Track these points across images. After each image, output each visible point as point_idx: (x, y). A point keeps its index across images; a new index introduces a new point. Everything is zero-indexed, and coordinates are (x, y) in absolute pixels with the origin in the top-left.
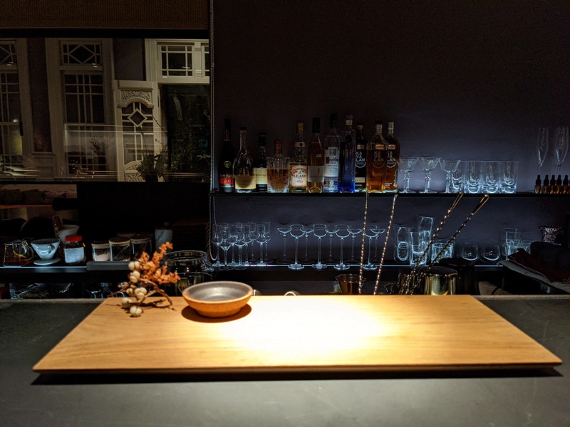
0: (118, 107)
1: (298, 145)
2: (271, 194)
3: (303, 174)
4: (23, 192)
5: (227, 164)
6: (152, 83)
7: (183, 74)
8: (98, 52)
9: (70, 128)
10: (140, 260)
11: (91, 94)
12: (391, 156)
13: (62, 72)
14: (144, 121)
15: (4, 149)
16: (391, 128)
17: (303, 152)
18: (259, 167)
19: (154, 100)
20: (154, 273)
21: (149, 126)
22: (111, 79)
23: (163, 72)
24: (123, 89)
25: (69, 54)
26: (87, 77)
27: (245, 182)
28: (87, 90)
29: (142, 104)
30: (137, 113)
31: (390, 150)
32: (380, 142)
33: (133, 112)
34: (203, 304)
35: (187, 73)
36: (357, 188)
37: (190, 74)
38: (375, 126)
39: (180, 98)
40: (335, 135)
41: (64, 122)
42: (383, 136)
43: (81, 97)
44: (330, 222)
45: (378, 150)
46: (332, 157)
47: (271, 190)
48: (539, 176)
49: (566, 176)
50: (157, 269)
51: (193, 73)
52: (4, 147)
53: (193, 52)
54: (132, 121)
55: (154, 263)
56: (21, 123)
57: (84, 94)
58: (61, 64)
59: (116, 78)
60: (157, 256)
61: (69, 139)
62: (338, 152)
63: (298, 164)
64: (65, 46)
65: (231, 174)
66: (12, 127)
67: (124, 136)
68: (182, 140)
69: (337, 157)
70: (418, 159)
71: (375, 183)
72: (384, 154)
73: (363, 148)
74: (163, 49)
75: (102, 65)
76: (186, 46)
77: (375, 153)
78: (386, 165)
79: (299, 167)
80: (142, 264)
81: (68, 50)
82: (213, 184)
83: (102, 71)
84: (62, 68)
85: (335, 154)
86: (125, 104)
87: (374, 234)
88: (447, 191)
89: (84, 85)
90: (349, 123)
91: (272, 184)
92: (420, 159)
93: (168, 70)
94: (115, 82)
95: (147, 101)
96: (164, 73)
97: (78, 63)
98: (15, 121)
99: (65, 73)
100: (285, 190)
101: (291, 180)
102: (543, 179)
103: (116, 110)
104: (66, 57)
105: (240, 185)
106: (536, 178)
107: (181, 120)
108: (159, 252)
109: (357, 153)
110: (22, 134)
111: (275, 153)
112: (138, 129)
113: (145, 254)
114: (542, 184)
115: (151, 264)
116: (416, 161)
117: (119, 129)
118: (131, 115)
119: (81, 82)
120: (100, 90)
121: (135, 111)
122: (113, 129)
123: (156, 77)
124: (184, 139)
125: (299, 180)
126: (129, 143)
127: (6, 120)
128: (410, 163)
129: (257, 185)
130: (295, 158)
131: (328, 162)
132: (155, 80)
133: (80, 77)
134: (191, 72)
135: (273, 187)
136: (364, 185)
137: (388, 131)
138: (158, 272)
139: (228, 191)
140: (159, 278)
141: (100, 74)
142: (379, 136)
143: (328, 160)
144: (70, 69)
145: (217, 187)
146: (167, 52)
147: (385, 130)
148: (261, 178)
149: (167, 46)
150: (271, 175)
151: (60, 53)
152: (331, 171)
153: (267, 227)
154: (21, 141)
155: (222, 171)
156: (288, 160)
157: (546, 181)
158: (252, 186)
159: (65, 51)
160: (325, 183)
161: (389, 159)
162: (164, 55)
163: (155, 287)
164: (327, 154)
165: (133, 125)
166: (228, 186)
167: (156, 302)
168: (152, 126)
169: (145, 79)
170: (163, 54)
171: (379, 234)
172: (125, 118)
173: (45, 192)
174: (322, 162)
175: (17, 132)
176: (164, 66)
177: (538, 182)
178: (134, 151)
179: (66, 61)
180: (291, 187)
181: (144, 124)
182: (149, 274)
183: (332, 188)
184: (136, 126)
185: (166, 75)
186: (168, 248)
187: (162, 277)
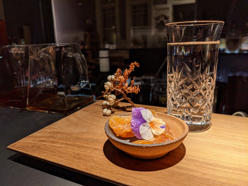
2: (227, 54)
6: (170, 5)
9: (134, 29)
10: (115, 74)
30: (162, 20)
41: (131, 27)
47: (228, 52)
50: (125, 81)
55: (124, 77)
56: (116, 28)
59: (153, 4)
61: (133, 33)
80: (116, 77)
84: (132, 3)
100: (237, 52)
108: (128, 68)
113: (118, 70)
115: (121, 77)
120: (147, 11)
125: (246, 46)
130: (244, 32)
135: (229, 50)
141: (147, 4)
150: (228, 43)
156: (240, 33)
163: (124, 96)
167: (127, 107)
169: (166, 4)
180: (241, 50)
182: (120, 85)
185: (176, 1)
186: (136, 66)
187: (128, 88)
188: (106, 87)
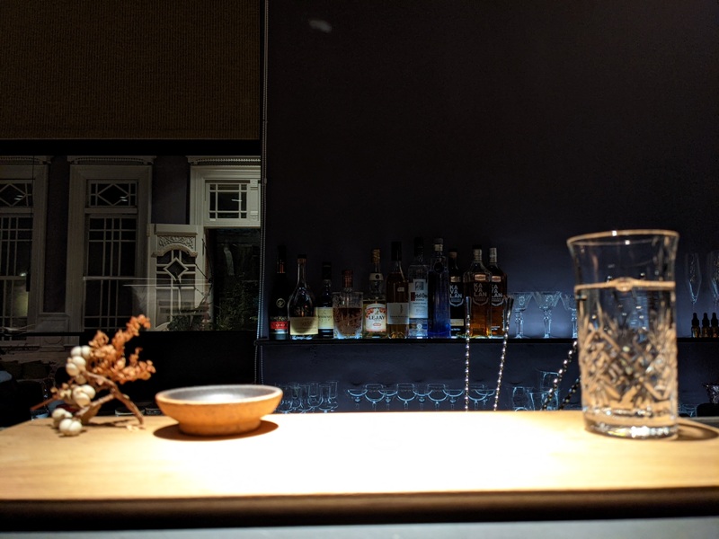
0: (153, 255)
1: (373, 277)
2: (338, 341)
3: (380, 314)
4: (23, 365)
5: (280, 302)
6: (197, 227)
7: (236, 216)
8: (133, 191)
10: (91, 343)
11: (120, 241)
12: (496, 291)
13: (87, 215)
14: (184, 272)
15: (4, 311)
16: (494, 255)
17: (380, 288)
18: (322, 306)
19: (198, 248)
20: (113, 364)
21: (190, 279)
22: (146, 223)
23: (211, 214)
24: (160, 235)
25: (97, 195)
26: (117, 221)
27: (305, 326)
28: (116, 237)
29: (183, 252)
30: (176, 262)
31: (494, 283)
32: (481, 271)
33: (170, 261)
34: (187, 405)
35: (240, 215)
36: (454, 333)
37: (244, 216)
38: (473, 252)
39: (231, 248)
40: (421, 264)
41: (84, 275)
42: (484, 264)
43: (108, 245)
44: (420, 381)
45: (479, 282)
46: (419, 292)
47: (339, 336)
48: (695, 315)
50: (118, 358)
51: (248, 215)
52: (4, 307)
53: (248, 191)
54: (168, 272)
55: (115, 348)
56: (28, 276)
57: (112, 241)
58: (87, 206)
59: (152, 222)
60: (122, 337)
62: (426, 286)
63: (374, 302)
64: (93, 186)
65: (285, 315)
66: (18, 283)
67: (158, 291)
68: (232, 299)
69: (425, 291)
70: (532, 293)
71: (478, 327)
72: (487, 286)
73: (459, 281)
74: (212, 188)
75: (137, 207)
76: (240, 184)
77: (475, 285)
78: (490, 301)
79: (376, 305)
80: (94, 350)
81: (97, 190)
82: (260, 331)
83: (137, 214)
84: (87, 211)
85: (422, 289)
86: (162, 252)
87: (481, 397)
88: (575, 336)
89: (113, 230)
90: (439, 247)
91: (339, 328)
92: (535, 294)
93: (217, 211)
94: (150, 226)
95: (189, 248)
96: (212, 216)
97: (106, 204)
98: (23, 275)
99: (91, 217)
100: (358, 336)
101: (364, 323)
102: (700, 318)
103: (150, 259)
104: (93, 198)
105: (297, 329)
106: (692, 318)
107: (232, 274)
108: (125, 330)
109: (451, 287)
110: (28, 290)
111: (344, 286)
112: (176, 282)
113: (100, 334)
114: (701, 326)
115: (110, 349)
116: (530, 297)
117: (152, 282)
118: (168, 265)
119: (109, 227)
120: (133, 236)
121: (173, 260)
122: (145, 282)
123: (202, 219)
124: (235, 298)
125: (376, 323)
126: (163, 300)
127: (11, 273)
128: (522, 300)
129: (320, 330)
130: (369, 294)
131: (413, 298)
132: (200, 224)
133: (109, 221)
134: (245, 214)
135: (340, 331)
136: (463, 330)
137: (489, 258)
138: (121, 363)
139: (281, 338)
140: (121, 371)
141: (133, 217)
142: (479, 264)
143: (413, 297)
144: (97, 212)
145: (267, 334)
146: (217, 191)
147: (486, 256)
148: (324, 321)
149: (217, 184)
150: (339, 316)
151: (87, 193)
152: (418, 311)
153: (333, 388)
154: (27, 299)
155: (273, 312)
156: (360, 296)
157: (705, 321)
158: (313, 331)
159: (93, 191)
160: (410, 326)
161: (494, 294)
162: (213, 195)
163: (113, 390)
164: (412, 288)
165: (170, 277)
166: (281, 332)
168: (194, 278)
169: (188, 222)
170: (211, 193)
171: (487, 397)
172: (160, 269)
173: (50, 363)
174: (406, 298)
175: (23, 288)
176: (212, 208)
177: (695, 322)
178: (168, 311)
179: (93, 203)
180: (365, 333)
181: (184, 277)
182: (103, 365)
183: (420, 334)
184: (173, 278)
185: (214, 217)
186: (142, 326)
187: (126, 370)
188: (72, 369)
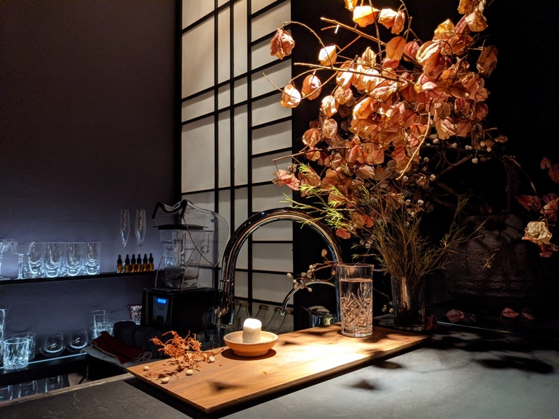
48: (120, 256)
49: (151, 254)
88: (20, 277)
106: (117, 258)
177: (120, 262)
